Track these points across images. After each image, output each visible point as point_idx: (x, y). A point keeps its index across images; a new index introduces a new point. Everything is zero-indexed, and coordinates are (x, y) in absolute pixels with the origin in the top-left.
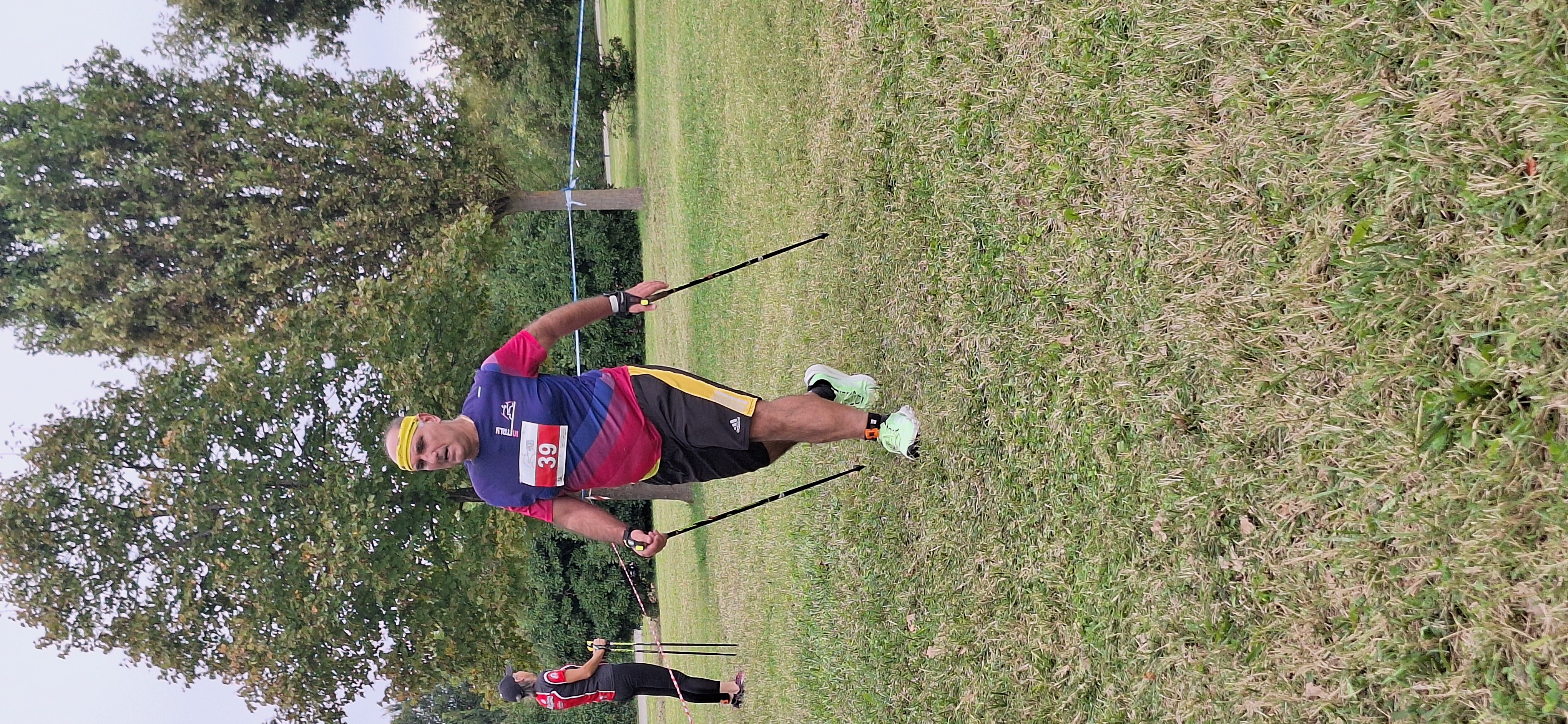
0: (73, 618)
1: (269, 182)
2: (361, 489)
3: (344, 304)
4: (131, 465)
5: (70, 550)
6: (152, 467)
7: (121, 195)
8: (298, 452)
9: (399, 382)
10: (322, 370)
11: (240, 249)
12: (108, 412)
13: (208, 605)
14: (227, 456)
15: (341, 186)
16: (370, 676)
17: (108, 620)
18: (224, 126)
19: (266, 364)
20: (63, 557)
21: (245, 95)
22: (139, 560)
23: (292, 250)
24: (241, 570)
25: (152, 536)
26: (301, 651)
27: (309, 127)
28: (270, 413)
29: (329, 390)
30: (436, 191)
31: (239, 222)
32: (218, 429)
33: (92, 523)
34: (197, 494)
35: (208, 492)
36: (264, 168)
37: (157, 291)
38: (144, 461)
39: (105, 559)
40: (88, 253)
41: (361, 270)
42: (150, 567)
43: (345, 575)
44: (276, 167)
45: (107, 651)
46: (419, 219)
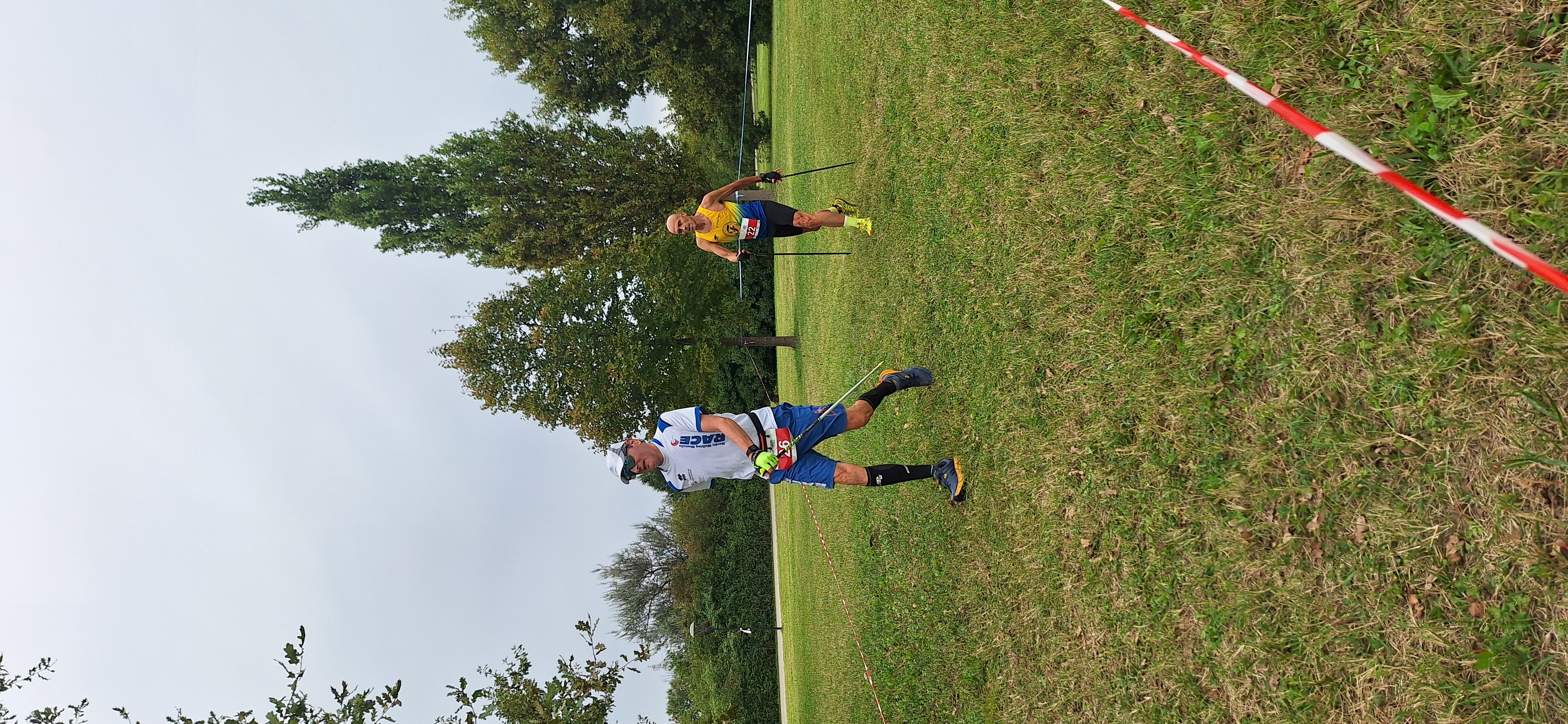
0: (498, 396)
1: (590, 184)
2: (635, 338)
3: (626, 247)
4: (525, 324)
5: (497, 363)
6: (535, 324)
7: (519, 189)
8: (605, 319)
9: (654, 286)
10: (617, 279)
11: (575, 217)
12: (514, 297)
13: (562, 392)
14: (571, 320)
15: (625, 186)
16: (639, 428)
17: (515, 397)
18: (568, 155)
19: (590, 276)
20: (494, 366)
21: (579, 140)
22: (529, 369)
23: (601, 218)
24: (578, 375)
25: (536, 358)
26: (606, 414)
27: (610, 156)
28: (591, 300)
29: (620, 290)
30: (672, 190)
31: (575, 204)
32: (566, 308)
33: (506, 351)
34: (557, 339)
35: (562, 337)
36: (587, 176)
37: (536, 238)
38: (531, 322)
39: (513, 368)
40: (502, 217)
41: (634, 229)
42: (534, 373)
43: (627, 379)
44: (593, 177)
45: (515, 412)
46: (663, 204)
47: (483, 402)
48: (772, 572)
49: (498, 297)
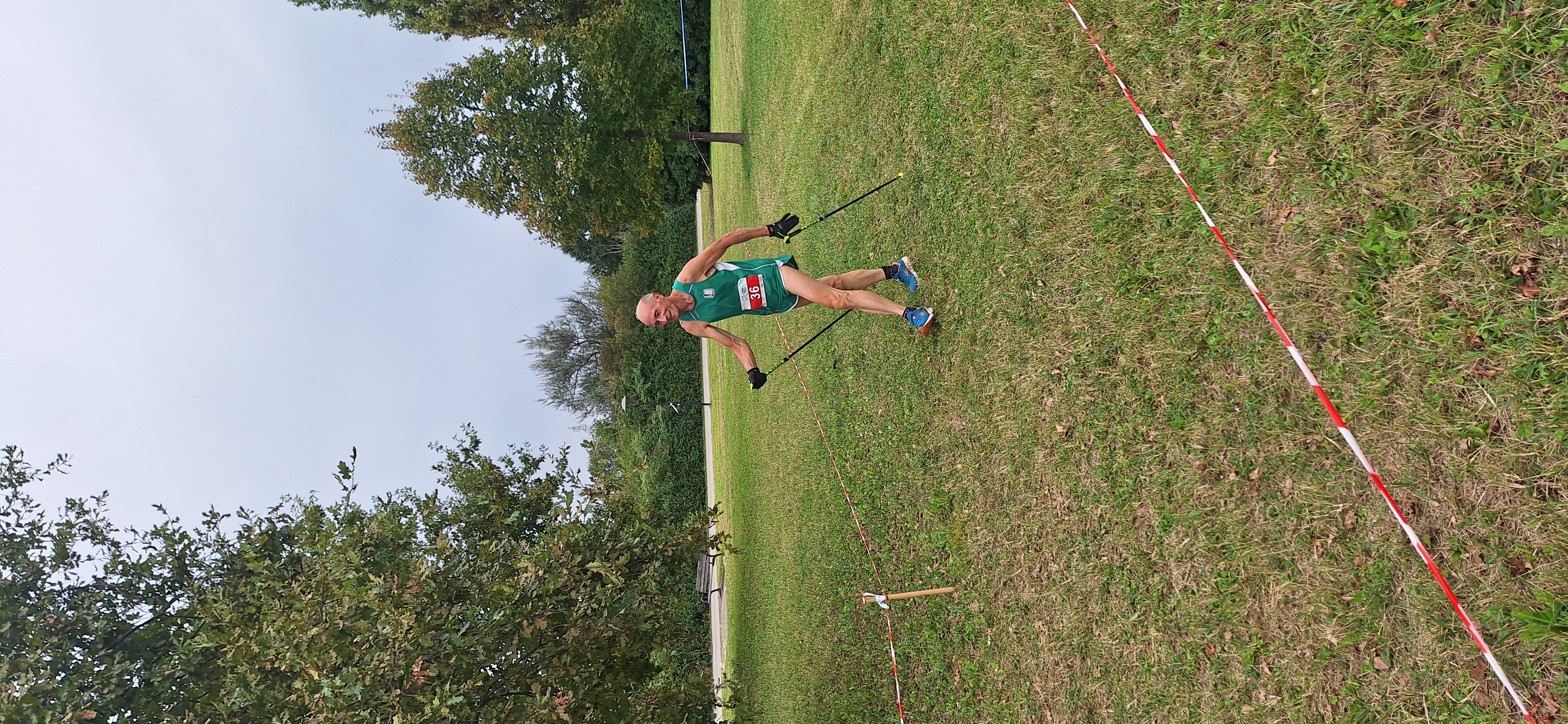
0: (441, 182)
4: (466, 106)
6: (477, 108)
17: (458, 183)
38: (473, 105)
45: (458, 198)
47: (426, 187)
48: (700, 350)
49: (437, 78)
